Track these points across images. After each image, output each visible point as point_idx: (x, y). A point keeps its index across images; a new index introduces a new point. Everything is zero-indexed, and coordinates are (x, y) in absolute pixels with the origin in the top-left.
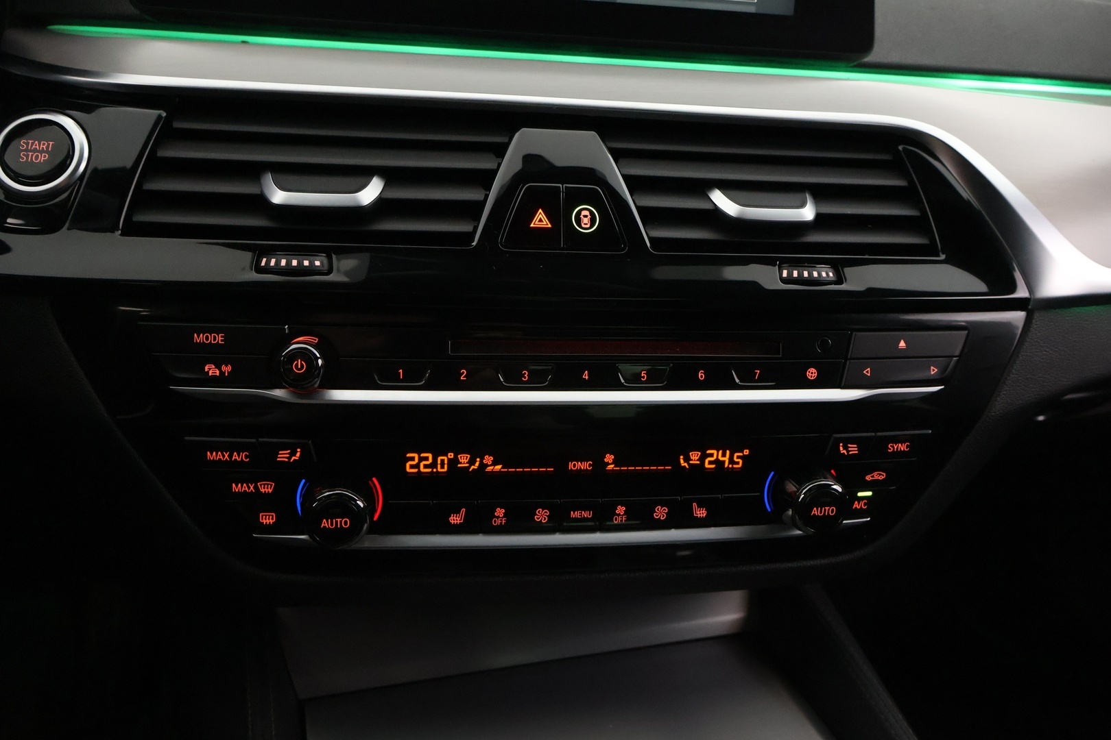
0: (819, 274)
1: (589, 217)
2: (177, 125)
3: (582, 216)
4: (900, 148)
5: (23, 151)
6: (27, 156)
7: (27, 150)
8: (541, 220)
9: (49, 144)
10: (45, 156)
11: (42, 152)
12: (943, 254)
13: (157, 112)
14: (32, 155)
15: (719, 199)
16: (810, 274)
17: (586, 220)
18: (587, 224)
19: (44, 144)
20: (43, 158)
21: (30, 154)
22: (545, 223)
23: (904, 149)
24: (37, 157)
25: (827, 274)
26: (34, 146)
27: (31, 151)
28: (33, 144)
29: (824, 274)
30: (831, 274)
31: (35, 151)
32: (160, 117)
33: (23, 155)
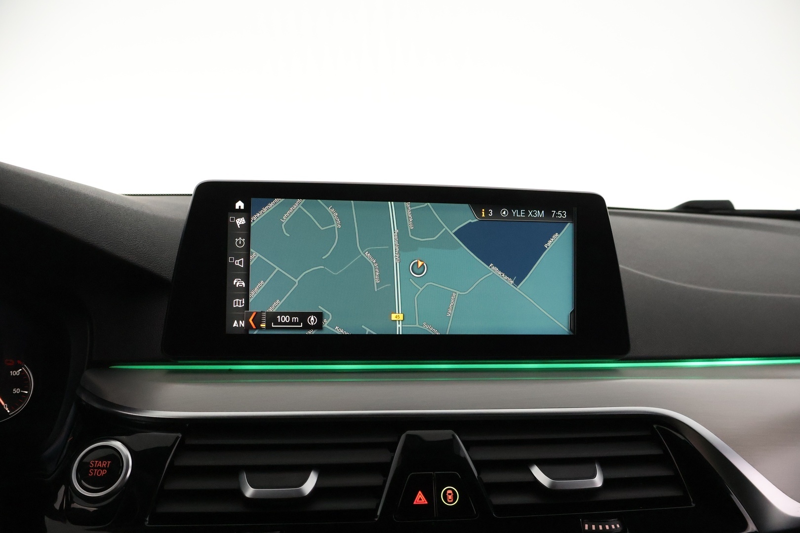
0: (610, 527)
1: (452, 494)
2: (188, 442)
3: (447, 494)
4: (655, 426)
5: (92, 468)
6: (94, 472)
7: (94, 468)
8: (420, 499)
9: (108, 463)
10: (105, 472)
11: (103, 469)
12: (693, 503)
13: (174, 435)
14: (97, 471)
15: (537, 473)
16: (604, 527)
17: (450, 497)
18: (450, 500)
19: (105, 463)
20: (103, 473)
21: (96, 470)
22: (423, 501)
23: (657, 428)
24: (100, 472)
25: (616, 526)
26: (98, 465)
27: (96, 468)
28: (98, 463)
29: (613, 527)
30: (618, 526)
31: (99, 468)
32: (178, 438)
33: (91, 471)
